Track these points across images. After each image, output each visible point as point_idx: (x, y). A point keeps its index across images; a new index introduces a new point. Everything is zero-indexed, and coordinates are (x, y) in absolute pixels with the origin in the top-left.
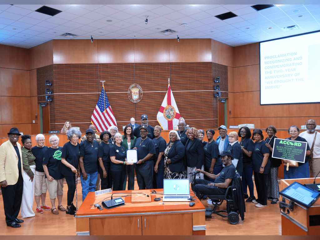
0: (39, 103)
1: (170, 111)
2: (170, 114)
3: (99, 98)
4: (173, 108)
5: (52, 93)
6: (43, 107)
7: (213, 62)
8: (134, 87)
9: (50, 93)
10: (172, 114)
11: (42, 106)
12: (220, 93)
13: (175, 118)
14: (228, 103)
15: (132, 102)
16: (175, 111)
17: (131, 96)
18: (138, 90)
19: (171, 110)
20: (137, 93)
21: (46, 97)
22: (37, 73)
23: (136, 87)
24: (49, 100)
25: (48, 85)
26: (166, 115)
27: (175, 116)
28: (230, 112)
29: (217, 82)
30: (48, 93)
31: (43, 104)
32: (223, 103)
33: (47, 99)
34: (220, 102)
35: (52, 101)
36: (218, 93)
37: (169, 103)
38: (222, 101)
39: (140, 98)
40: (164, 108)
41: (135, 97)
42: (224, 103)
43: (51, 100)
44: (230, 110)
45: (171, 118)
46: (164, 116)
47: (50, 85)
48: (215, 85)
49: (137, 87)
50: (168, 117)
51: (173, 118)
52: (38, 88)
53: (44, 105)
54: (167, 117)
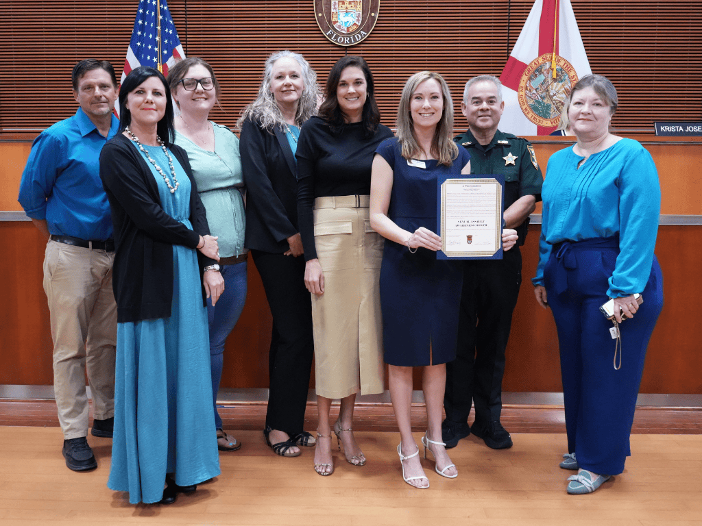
1: (550, 80)
2: (551, 97)
3: (133, 37)
4: (569, 67)
10: (562, 96)
15: (332, 40)
17: (329, 14)
19: (558, 76)
26: (531, 102)
37: (548, 42)
39: (366, 24)
40: (524, 66)
41: (346, 18)
45: (554, 113)
46: (522, 103)
50: (539, 110)
54: (534, 109)
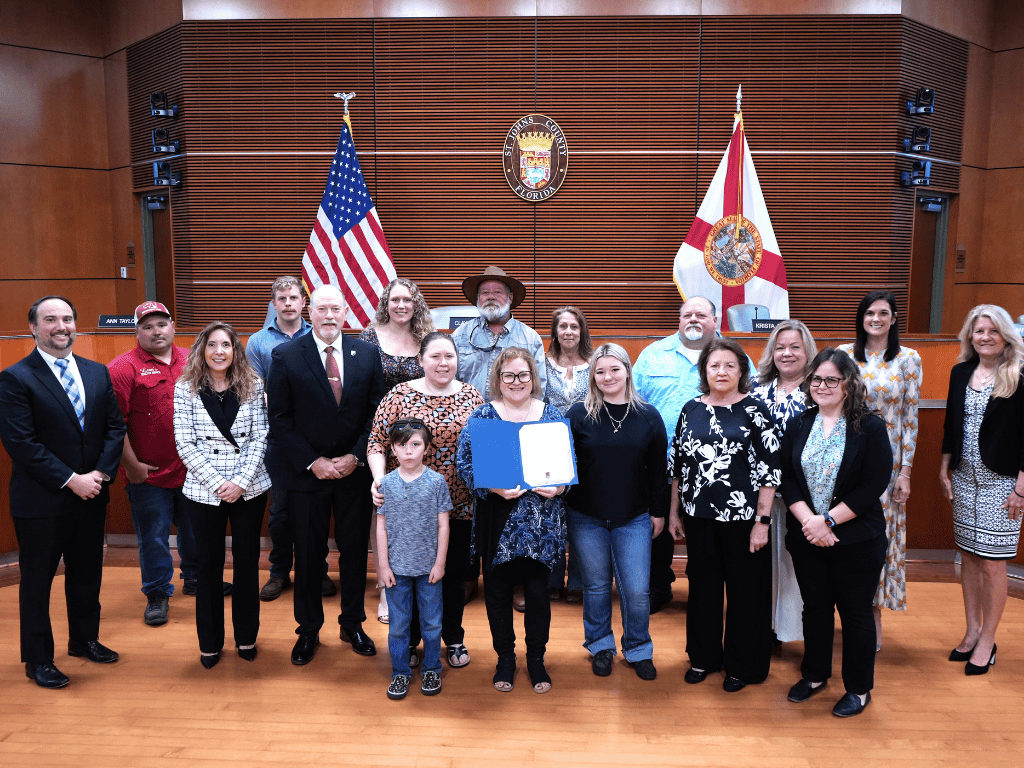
0: (137, 195)
1: (734, 241)
2: (736, 257)
4: (753, 228)
5: (178, 151)
6: (153, 212)
7: (906, 15)
8: (531, 129)
9: (172, 149)
10: (746, 257)
11: (152, 206)
12: (929, 165)
13: (759, 274)
14: (955, 217)
15: (521, 195)
16: (758, 240)
17: (518, 170)
18: (550, 144)
19: (743, 236)
20: (541, 157)
21: (156, 165)
22: (129, 68)
23: (540, 129)
24: (165, 182)
25: (162, 113)
26: (716, 262)
27: (756, 267)
28: (961, 258)
29: (922, 110)
30: (163, 149)
31: (152, 201)
32: (932, 213)
33: (156, 175)
34: (919, 208)
35: (179, 187)
36: (918, 166)
38: (931, 207)
39: (555, 179)
40: (709, 227)
41: (535, 174)
42: (935, 214)
43: (175, 182)
44: (960, 247)
45: (739, 273)
46: (707, 263)
47: (171, 113)
48: (909, 129)
49: (545, 130)
50: (724, 270)
51: (747, 278)
52: (132, 131)
53: (157, 205)
54: (720, 269)
